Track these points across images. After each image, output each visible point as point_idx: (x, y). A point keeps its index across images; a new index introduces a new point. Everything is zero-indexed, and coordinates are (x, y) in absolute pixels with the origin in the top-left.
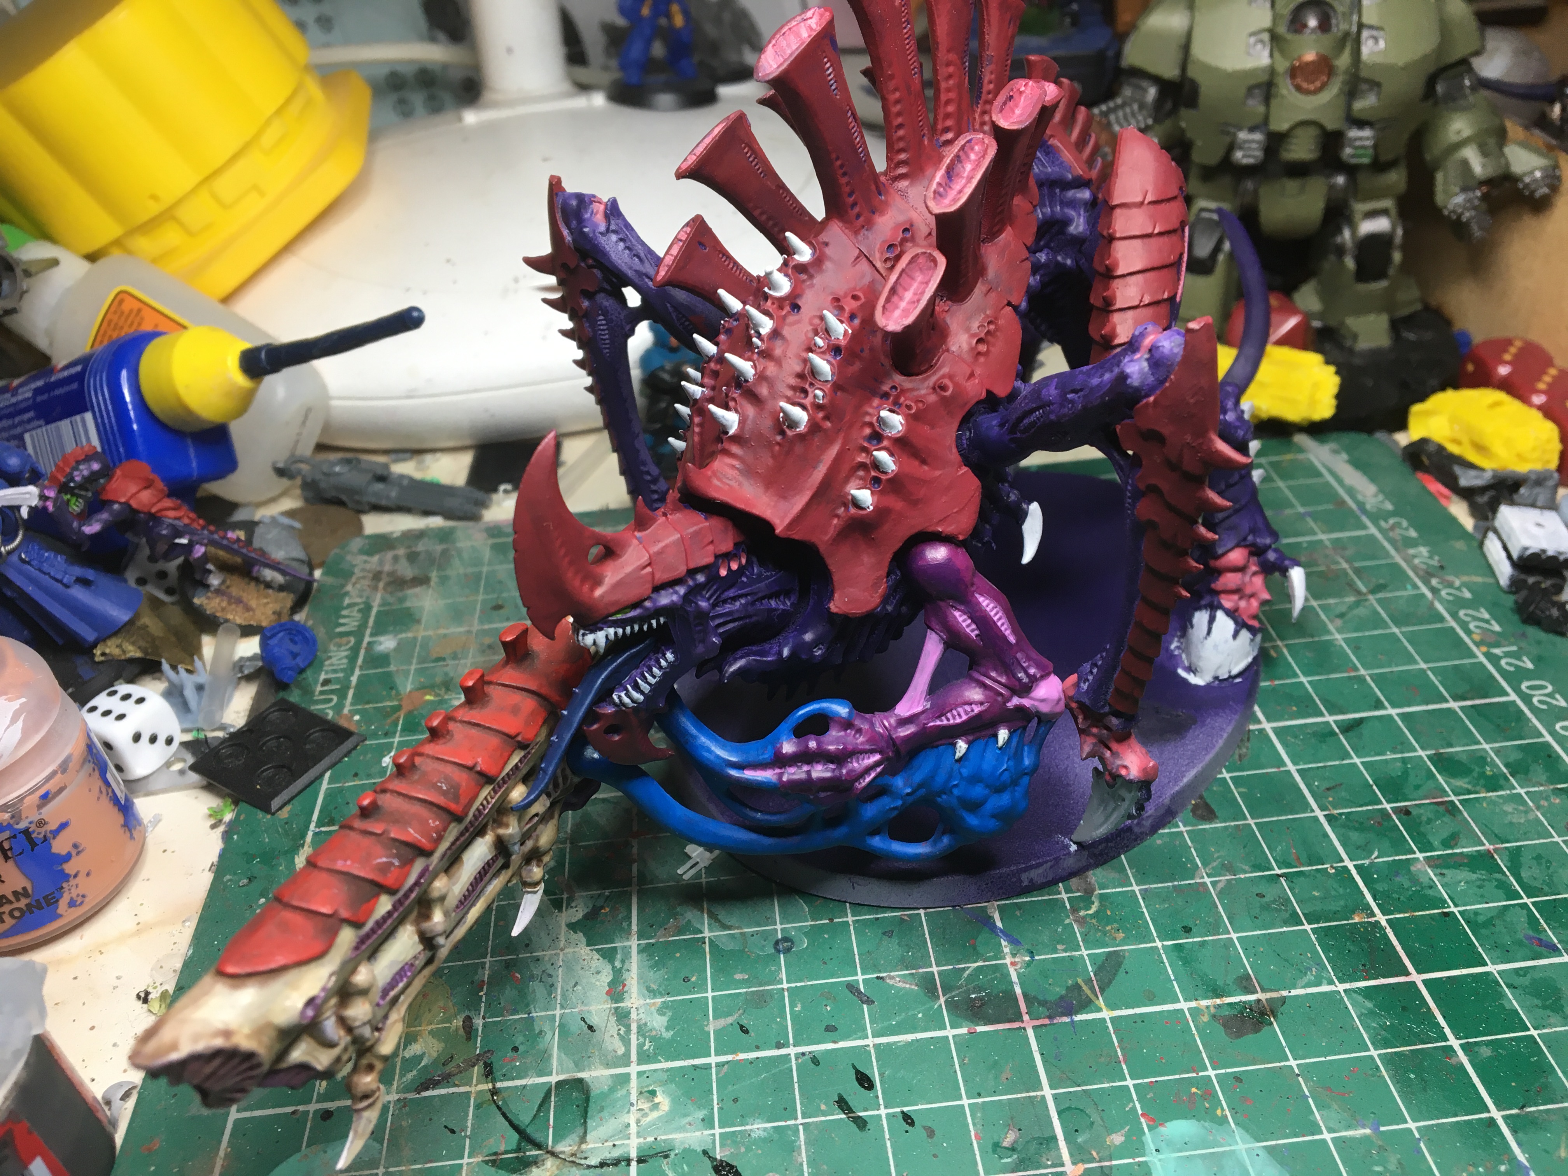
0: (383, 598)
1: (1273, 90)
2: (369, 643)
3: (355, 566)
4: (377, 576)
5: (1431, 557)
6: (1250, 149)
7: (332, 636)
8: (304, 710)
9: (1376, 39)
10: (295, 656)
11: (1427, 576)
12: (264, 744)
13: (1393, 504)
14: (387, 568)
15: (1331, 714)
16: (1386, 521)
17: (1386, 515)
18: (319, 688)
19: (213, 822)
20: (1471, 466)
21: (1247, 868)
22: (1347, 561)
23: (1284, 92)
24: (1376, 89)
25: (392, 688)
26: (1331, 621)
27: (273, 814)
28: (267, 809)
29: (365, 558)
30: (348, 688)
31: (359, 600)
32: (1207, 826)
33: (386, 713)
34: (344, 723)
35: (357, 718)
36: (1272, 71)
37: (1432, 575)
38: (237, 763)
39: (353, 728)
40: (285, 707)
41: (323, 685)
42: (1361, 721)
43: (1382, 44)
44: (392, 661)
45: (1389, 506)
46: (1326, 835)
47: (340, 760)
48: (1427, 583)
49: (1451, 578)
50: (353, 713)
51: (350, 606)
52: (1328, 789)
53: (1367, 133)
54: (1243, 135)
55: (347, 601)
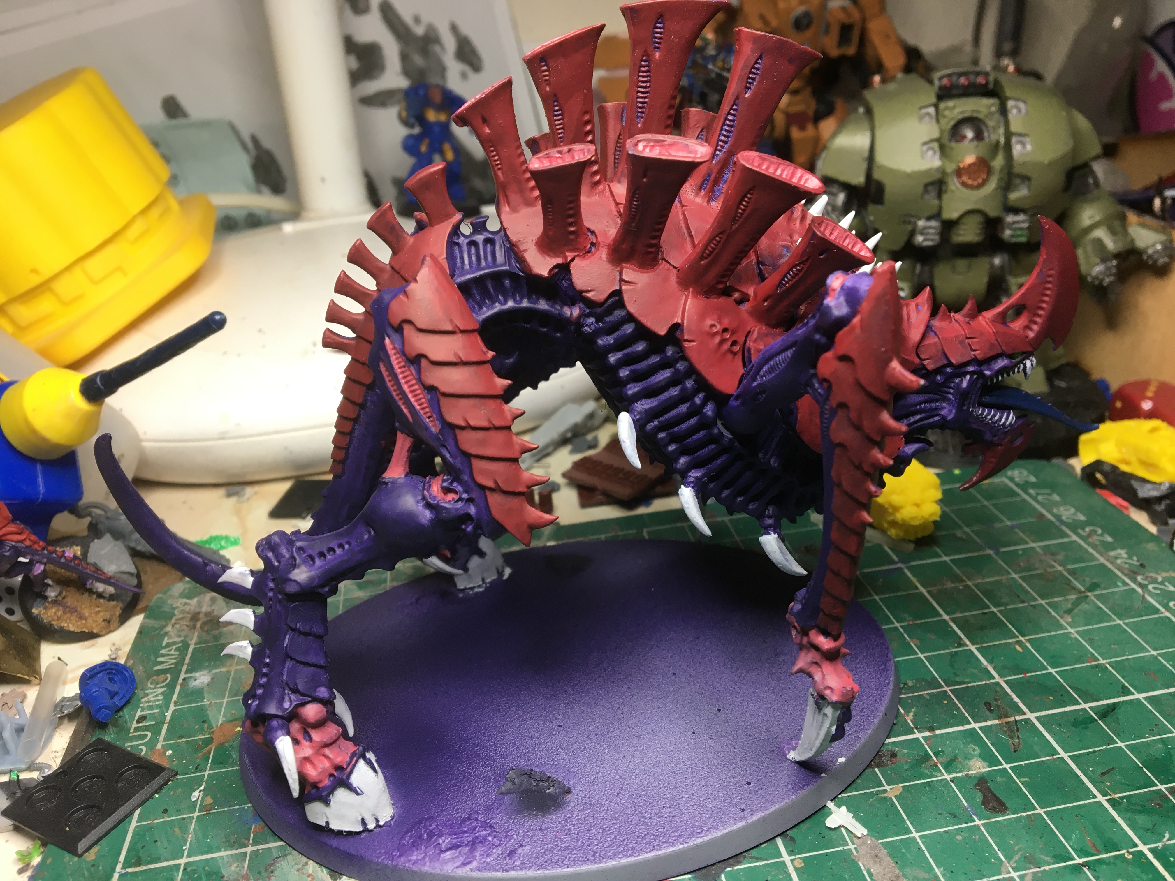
0: (199, 637)
1: (944, 188)
2: (184, 679)
3: (175, 609)
4: (195, 617)
5: (1130, 558)
6: (928, 234)
7: (150, 675)
8: (118, 748)
9: (1023, 144)
10: (113, 695)
11: (1132, 574)
12: (76, 786)
13: (1084, 515)
14: (205, 609)
15: (1086, 702)
16: (1083, 529)
17: (1082, 525)
18: (135, 725)
19: (21, 866)
20: (1144, 481)
21: (1048, 859)
22: (1060, 565)
23: (952, 187)
24: (1027, 182)
25: (204, 722)
26: (1062, 617)
27: (80, 856)
28: (73, 851)
29: (185, 600)
30: (163, 723)
31: (177, 639)
32: (1001, 818)
33: (197, 747)
34: (155, 759)
35: (169, 752)
36: (942, 171)
37: (1135, 573)
38: (49, 805)
39: (164, 763)
40: (101, 746)
41: (138, 722)
42: (1114, 706)
43: (1029, 147)
44: (206, 695)
45: (1082, 518)
46: (1114, 821)
47: (151, 796)
48: (1135, 581)
49: (1153, 575)
50: (165, 748)
51: (168, 645)
52: (1103, 774)
53: (1021, 217)
54: (921, 223)
55: (166, 641)
